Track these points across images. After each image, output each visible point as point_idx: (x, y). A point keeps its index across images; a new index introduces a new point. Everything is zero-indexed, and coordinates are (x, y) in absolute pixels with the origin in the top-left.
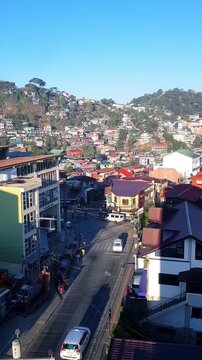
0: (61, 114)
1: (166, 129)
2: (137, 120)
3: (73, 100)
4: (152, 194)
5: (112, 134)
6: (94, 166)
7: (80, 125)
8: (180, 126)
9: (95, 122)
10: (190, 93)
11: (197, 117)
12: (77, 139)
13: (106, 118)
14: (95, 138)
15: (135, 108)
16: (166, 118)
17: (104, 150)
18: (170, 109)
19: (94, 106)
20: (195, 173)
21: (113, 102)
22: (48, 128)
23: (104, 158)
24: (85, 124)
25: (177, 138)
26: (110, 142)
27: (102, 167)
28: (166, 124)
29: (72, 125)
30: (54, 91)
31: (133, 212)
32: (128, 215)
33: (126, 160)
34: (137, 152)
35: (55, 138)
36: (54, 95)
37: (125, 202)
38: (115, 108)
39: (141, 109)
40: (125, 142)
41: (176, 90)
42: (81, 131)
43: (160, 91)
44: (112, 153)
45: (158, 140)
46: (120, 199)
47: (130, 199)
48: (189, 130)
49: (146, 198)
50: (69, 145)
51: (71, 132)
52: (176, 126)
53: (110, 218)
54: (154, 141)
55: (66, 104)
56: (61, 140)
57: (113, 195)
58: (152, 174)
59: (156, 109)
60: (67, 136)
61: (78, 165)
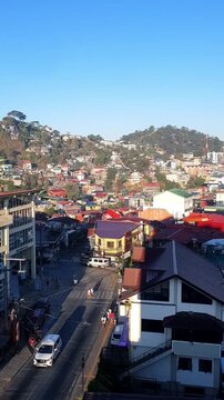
0: (44, 151)
1: (158, 168)
2: (127, 158)
3: (57, 135)
4: (141, 236)
5: (100, 173)
6: (79, 208)
7: (64, 163)
8: (174, 165)
9: (80, 159)
10: (184, 130)
11: (192, 156)
12: (61, 177)
13: (94, 155)
14: (80, 177)
15: (125, 146)
16: (158, 157)
17: (90, 190)
18: (163, 147)
19: (80, 142)
20: (187, 214)
21: (101, 139)
22: (28, 165)
23: (90, 199)
24: (69, 162)
25: (170, 178)
26: (98, 182)
27: (88, 208)
28: (158, 163)
29: (55, 162)
30: (36, 125)
31: (118, 255)
32: (113, 259)
33: (115, 202)
34: (127, 193)
35: (36, 177)
36: (36, 130)
37: (110, 245)
38: (103, 145)
39: (131, 146)
40: (114, 182)
41: (169, 127)
42: (66, 169)
43: (152, 128)
44: (99, 194)
45: (150, 180)
46: (105, 241)
47: (115, 241)
48: (183, 170)
49: (134, 241)
50: (51, 184)
51: (54, 170)
52: (169, 165)
53: (92, 263)
54: (146, 181)
55: (48, 140)
56: (43, 179)
57: (97, 237)
58: (140, 215)
59: (148, 146)
60: (49, 175)
61: (61, 207)
